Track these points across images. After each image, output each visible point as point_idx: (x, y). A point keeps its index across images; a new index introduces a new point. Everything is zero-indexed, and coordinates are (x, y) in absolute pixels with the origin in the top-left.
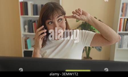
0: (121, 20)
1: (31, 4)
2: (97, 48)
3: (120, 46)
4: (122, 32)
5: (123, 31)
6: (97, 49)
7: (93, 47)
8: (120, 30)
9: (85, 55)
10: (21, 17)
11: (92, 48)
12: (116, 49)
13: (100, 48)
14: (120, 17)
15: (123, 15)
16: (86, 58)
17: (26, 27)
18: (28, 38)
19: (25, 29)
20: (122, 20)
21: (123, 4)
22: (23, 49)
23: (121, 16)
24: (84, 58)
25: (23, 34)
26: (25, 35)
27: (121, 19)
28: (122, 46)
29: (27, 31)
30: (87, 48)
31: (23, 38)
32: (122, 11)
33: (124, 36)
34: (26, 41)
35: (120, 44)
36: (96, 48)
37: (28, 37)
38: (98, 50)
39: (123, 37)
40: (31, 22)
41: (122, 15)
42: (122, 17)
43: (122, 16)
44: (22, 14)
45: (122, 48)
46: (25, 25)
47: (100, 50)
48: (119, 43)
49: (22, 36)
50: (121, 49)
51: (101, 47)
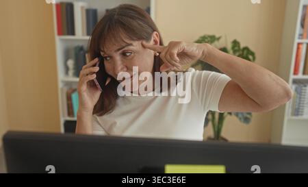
0: (298, 48)
1: (82, 8)
2: (240, 116)
3: (297, 111)
4: (300, 76)
5: (304, 73)
6: (240, 119)
7: (230, 113)
8: (296, 72)
9: (211, 133)
10: (58, 39)
11: (229, 116)
12: (286, 118)
13: (248, 116)
14: (297, 41)
15: (305, 35)
16: (213, 139)
17: (71, 63)
18: (74, 91)
19: (67, 69)
20: (301, 46)
21: (305, 7)
22: (64, 116)
23: (299, 38)
24: (209, 138)
25: (63, 82)
26: (67, 84)
27: (299, 44)
28: (300, 110)
29: (71, 72)
30: (217, 116)
31: (62, 89)
32: (303, 25)
33: (305, 86)
34: (69, 98)
35: (297, 107)
36: (237, 115)
37: (74, 87)
38: (242, 120)
39: (304, 88)
40: (82, 52)
41: (301, 36)
42: (301, 41)
43: (302, 38)
44: (60, 33)
45: (302, 115)
46: (67, 58)
47: (247, 120)
48: (293, 105)
49: (60, 85)
50: (299, 117)
51: (250, 114)
